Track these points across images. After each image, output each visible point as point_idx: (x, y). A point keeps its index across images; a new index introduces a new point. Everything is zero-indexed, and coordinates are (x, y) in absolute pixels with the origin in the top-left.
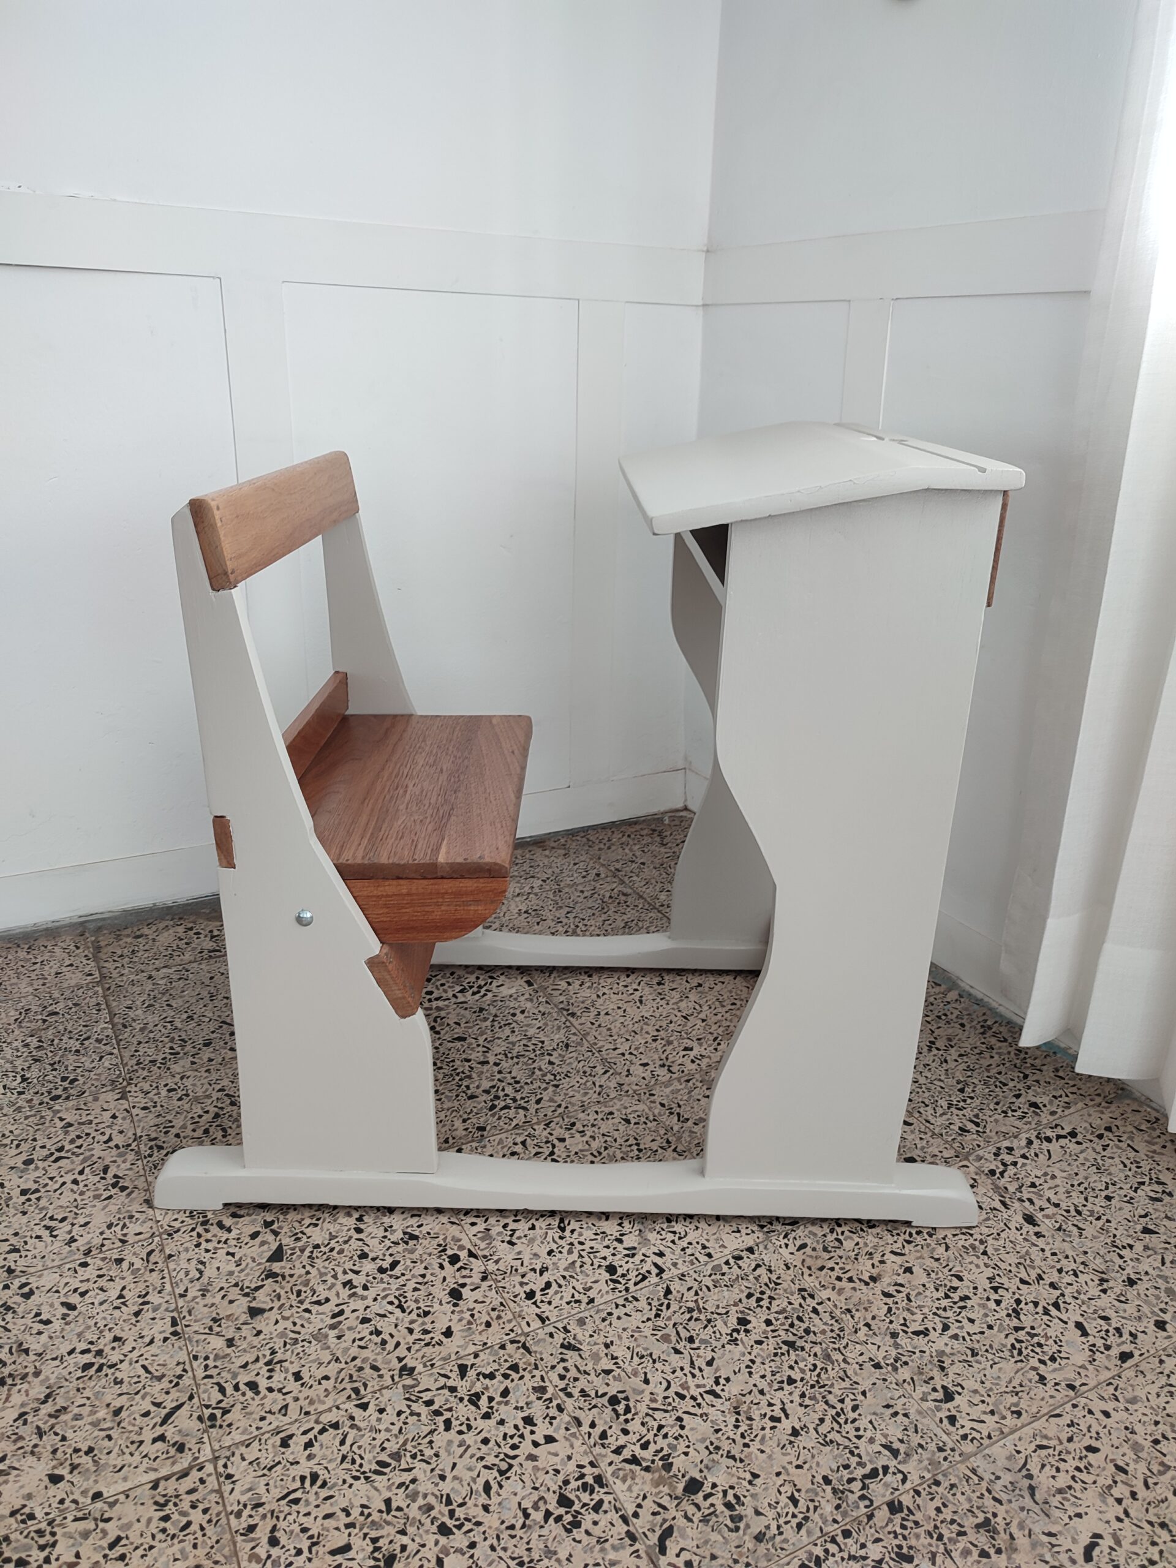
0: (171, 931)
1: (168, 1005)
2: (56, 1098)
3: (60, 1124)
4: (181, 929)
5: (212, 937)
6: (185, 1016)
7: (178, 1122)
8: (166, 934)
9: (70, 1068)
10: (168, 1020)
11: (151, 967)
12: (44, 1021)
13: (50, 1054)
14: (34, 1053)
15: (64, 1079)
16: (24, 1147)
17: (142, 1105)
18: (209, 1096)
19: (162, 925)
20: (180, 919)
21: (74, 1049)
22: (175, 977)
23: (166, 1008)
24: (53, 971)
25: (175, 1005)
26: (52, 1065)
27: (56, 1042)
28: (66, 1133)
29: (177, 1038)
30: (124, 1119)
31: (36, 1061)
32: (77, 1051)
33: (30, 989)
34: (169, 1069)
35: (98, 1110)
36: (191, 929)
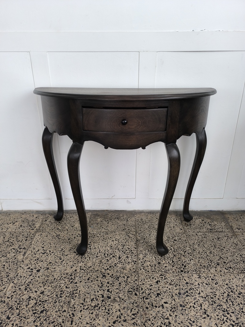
0: (198, 220)
1: (204, 246)
2: (182, 271)
3: (185, 282)
4: (200, 220)
5: (210, 225)
6: (209, 251)
7: (217, 293)
8: (197, 220)
9: (183, 261)
10: (205, 251)
11: (196, 231)
12: (174, 242)
13: (177, 255)
14: (173, 253)
15: (183, 265)
16: (178, 287)
17: (206, 283)
18: (224, 286)
19: (196, 217)
20: (200, 216)
21: (183, 254)
22: (203, 236)
23: (203, 247)
24: (173, 226)
25: (205, 247)
26: (179, 258)
27: (178, 250)
28: (187, 286)
29: (209, 259)
30: (202, 286)
31: (175, 256)
32: (184, 255)
33: (168, 230)
34: (209, 270)
35: (194, 280)
36: (203, 220)
